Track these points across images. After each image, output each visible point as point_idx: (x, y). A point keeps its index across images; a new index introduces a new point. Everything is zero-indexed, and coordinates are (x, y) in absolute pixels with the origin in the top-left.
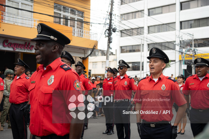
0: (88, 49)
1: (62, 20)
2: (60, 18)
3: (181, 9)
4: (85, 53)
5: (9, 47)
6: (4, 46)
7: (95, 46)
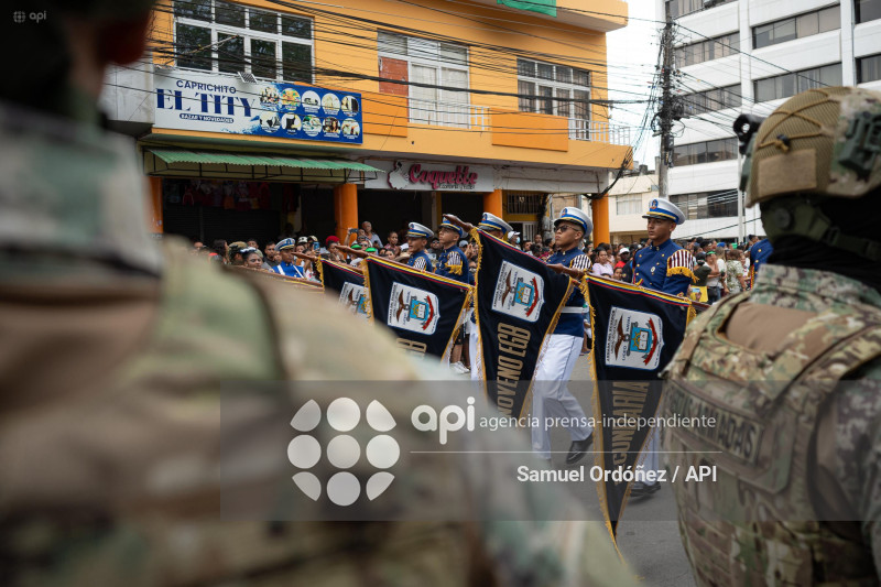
0: (607, 170)
1: (538, 103)
2: (532, 98)
3: (858, 20)
4: (598, 183)
5: (421, 182)
6: (412, 181)
7: (626, 162)
